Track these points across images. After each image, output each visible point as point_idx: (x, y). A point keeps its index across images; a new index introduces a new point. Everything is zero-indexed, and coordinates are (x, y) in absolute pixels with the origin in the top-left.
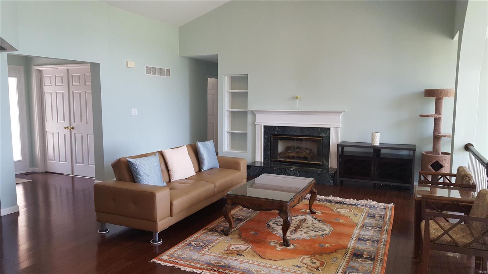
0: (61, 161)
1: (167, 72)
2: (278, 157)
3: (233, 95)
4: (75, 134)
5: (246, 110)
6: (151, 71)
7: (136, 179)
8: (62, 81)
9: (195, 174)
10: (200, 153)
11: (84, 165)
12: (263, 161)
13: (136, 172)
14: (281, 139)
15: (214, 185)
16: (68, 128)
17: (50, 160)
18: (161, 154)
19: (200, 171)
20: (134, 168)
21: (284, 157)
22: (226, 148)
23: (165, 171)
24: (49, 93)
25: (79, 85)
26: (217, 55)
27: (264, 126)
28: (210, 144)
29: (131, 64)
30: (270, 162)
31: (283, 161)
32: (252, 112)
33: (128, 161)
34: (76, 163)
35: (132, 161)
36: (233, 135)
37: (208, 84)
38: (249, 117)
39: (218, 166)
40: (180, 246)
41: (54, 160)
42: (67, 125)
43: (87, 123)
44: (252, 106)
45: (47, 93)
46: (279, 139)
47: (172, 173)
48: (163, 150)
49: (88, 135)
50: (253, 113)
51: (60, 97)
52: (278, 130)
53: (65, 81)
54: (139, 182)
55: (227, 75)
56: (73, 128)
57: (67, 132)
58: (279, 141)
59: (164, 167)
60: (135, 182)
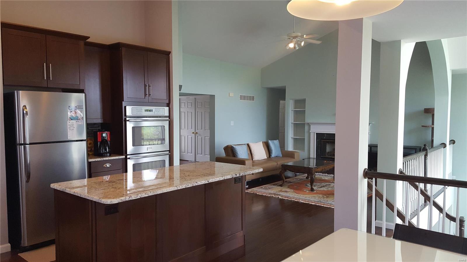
0: (189, 153)
1: (252, 98)
2: (327, 155)
3: (296, 113)
4: (198, 136)
5: (304, 123)
6: (243, 98)
7: (235, 155)
8: (192, 106)
9: (266, 158)
10: (270, 146)
11: (202, 155)
12: (315, 157)
13: (236, 152)
14: (328, 142)
15: (276, 163)
16: (194, 133)
17: (182, 152)
18: (248, 145)
19: (270, 157)
20: (235, 150)
21: (330, 155)
22: (290, 147)
23: (250, 155)
24: (184, 112)
25: (201, 107)
26: (286, 86)
27: (316, 133)
28: (276, 142)
29: (231, 95)
30: (320, 158)
31: (330, 157)
32: (308, 123)
33: (232, 146)
34: (198, 154)
35: (234, 146)
36: (295, 140)
37: (280, 105)
38: (306, 127)
39: (281, 156)
40: (258, 187)
41: (185, 152)
42: (194, 131)
43: (205, 130)
44: (308, 120)
45: (182, 112)
46: (327, 143)
47: (253, 155)
48: (249, 143)
49: (205, 137)
50: (309, 125)
51: (190, 114)
52: (326, 136)
53: (193, 105)
54: (237, 157)
55: (292, 99)
56: (197, 133)
57: (194, 135)
58: (327, 144)
59: (249, 152)
60: (235, 157)
